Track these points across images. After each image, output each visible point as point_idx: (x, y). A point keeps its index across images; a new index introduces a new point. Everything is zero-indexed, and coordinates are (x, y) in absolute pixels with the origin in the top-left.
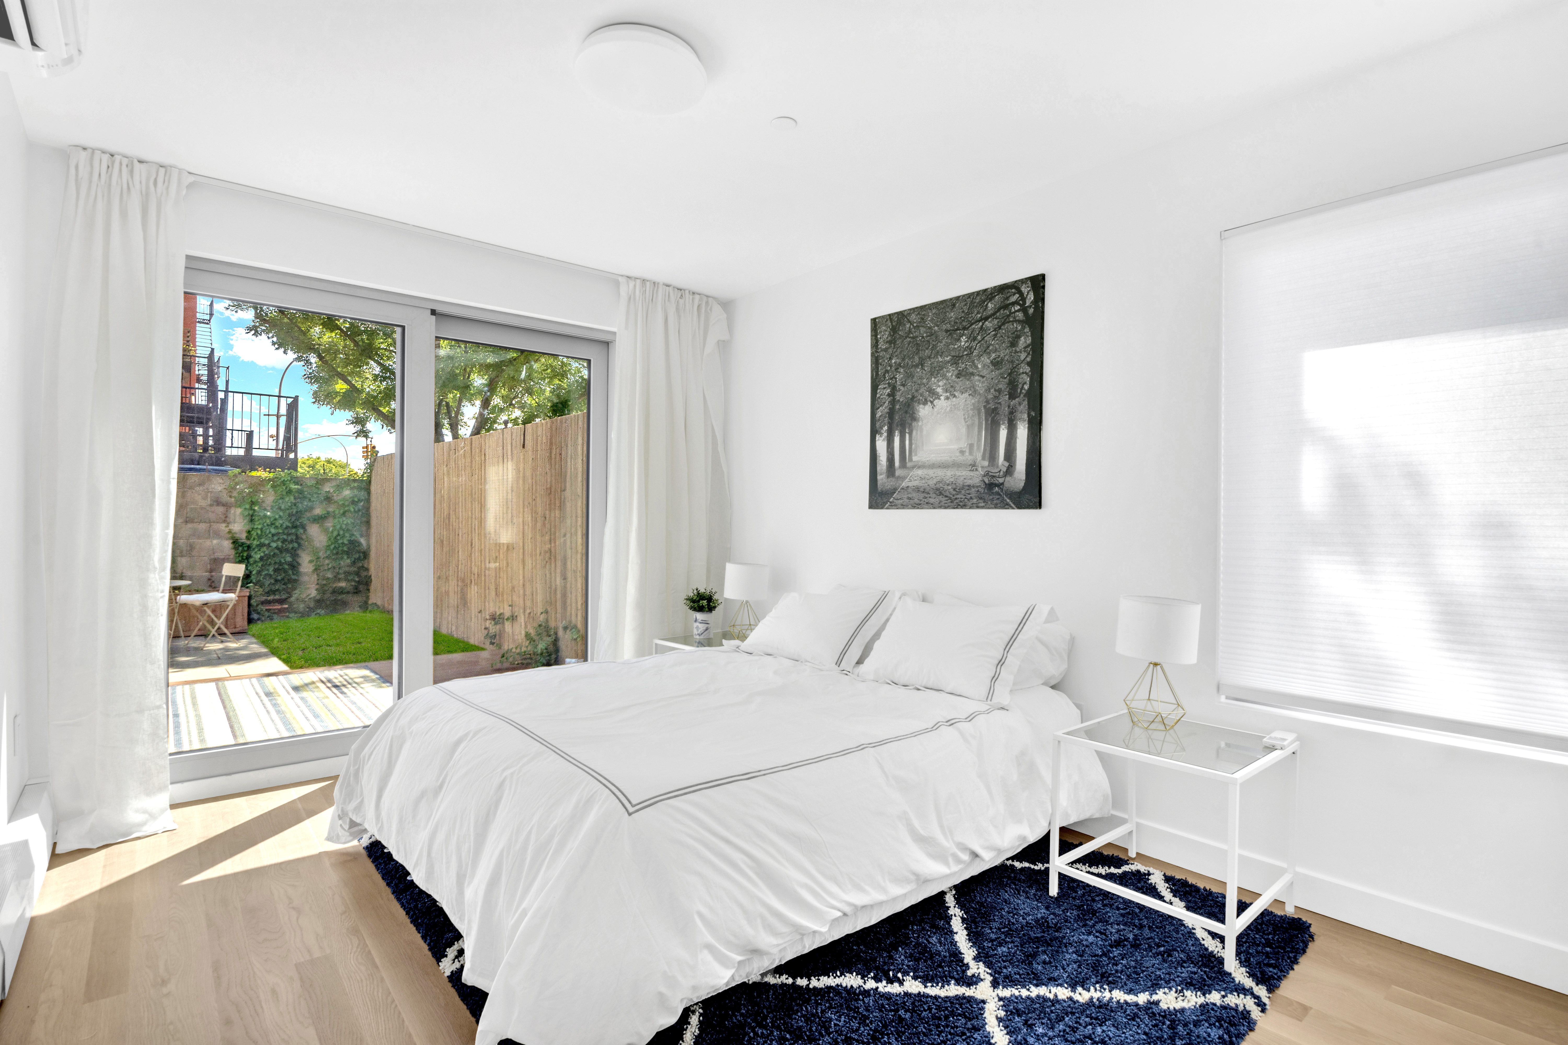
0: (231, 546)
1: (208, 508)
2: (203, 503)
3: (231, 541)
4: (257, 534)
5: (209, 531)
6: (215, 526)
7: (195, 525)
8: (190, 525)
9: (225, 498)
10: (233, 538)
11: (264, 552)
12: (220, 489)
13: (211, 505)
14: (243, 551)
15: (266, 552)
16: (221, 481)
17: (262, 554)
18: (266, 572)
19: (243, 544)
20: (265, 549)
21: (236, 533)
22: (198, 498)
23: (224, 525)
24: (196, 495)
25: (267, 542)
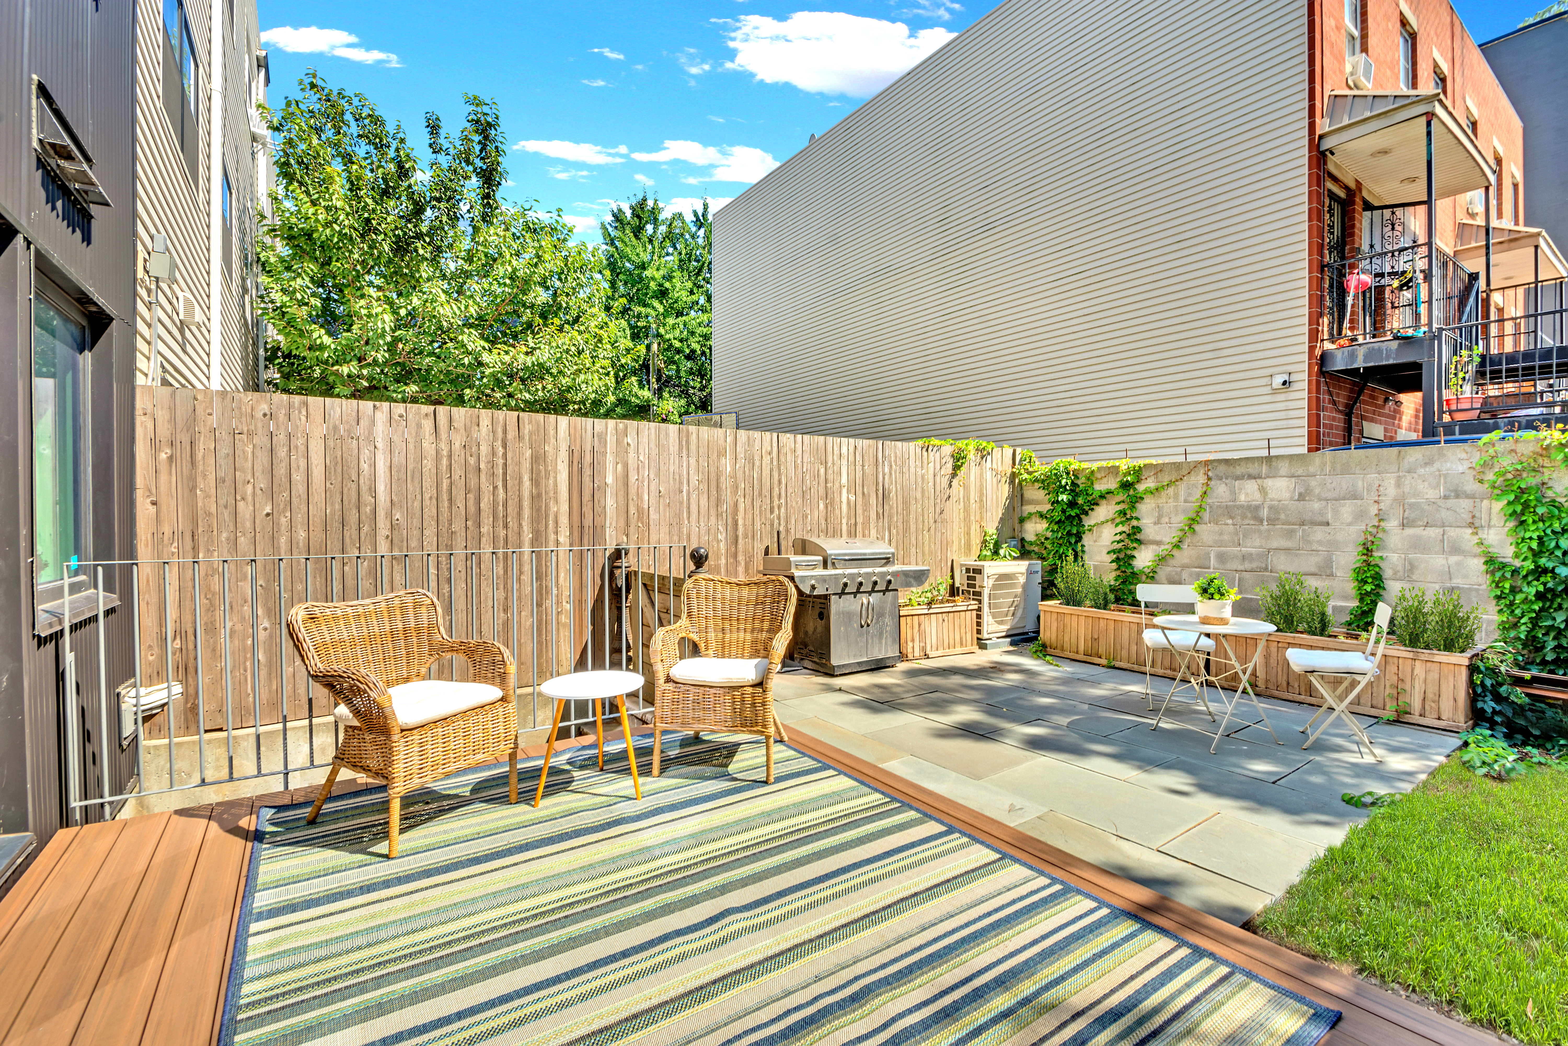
0: (1484, 568)
1: (1441, 503)
2: (1432, 494)
3: (1483, 560)
4: (1530, 549)
5: (1443, 541)
6: (1452, 533)
7: (1419, 531)
8: (1409, 531)
9: (1471, 486)
10: (1487, 554)
11: (1545, 584)
12: (1461, 468)
13: (1446, 497)
14: (1503, 578)
15: (1550, 585)
16: (1464, 455)
17: (1541, 588)
18: (1549, 623)
19: (1503, 566)
20: (1548, 578)
21: (1492, 546)
22: (1421, 486)
23: (1469, 531)
24: (1420, 481)
25: (1550, 565)
